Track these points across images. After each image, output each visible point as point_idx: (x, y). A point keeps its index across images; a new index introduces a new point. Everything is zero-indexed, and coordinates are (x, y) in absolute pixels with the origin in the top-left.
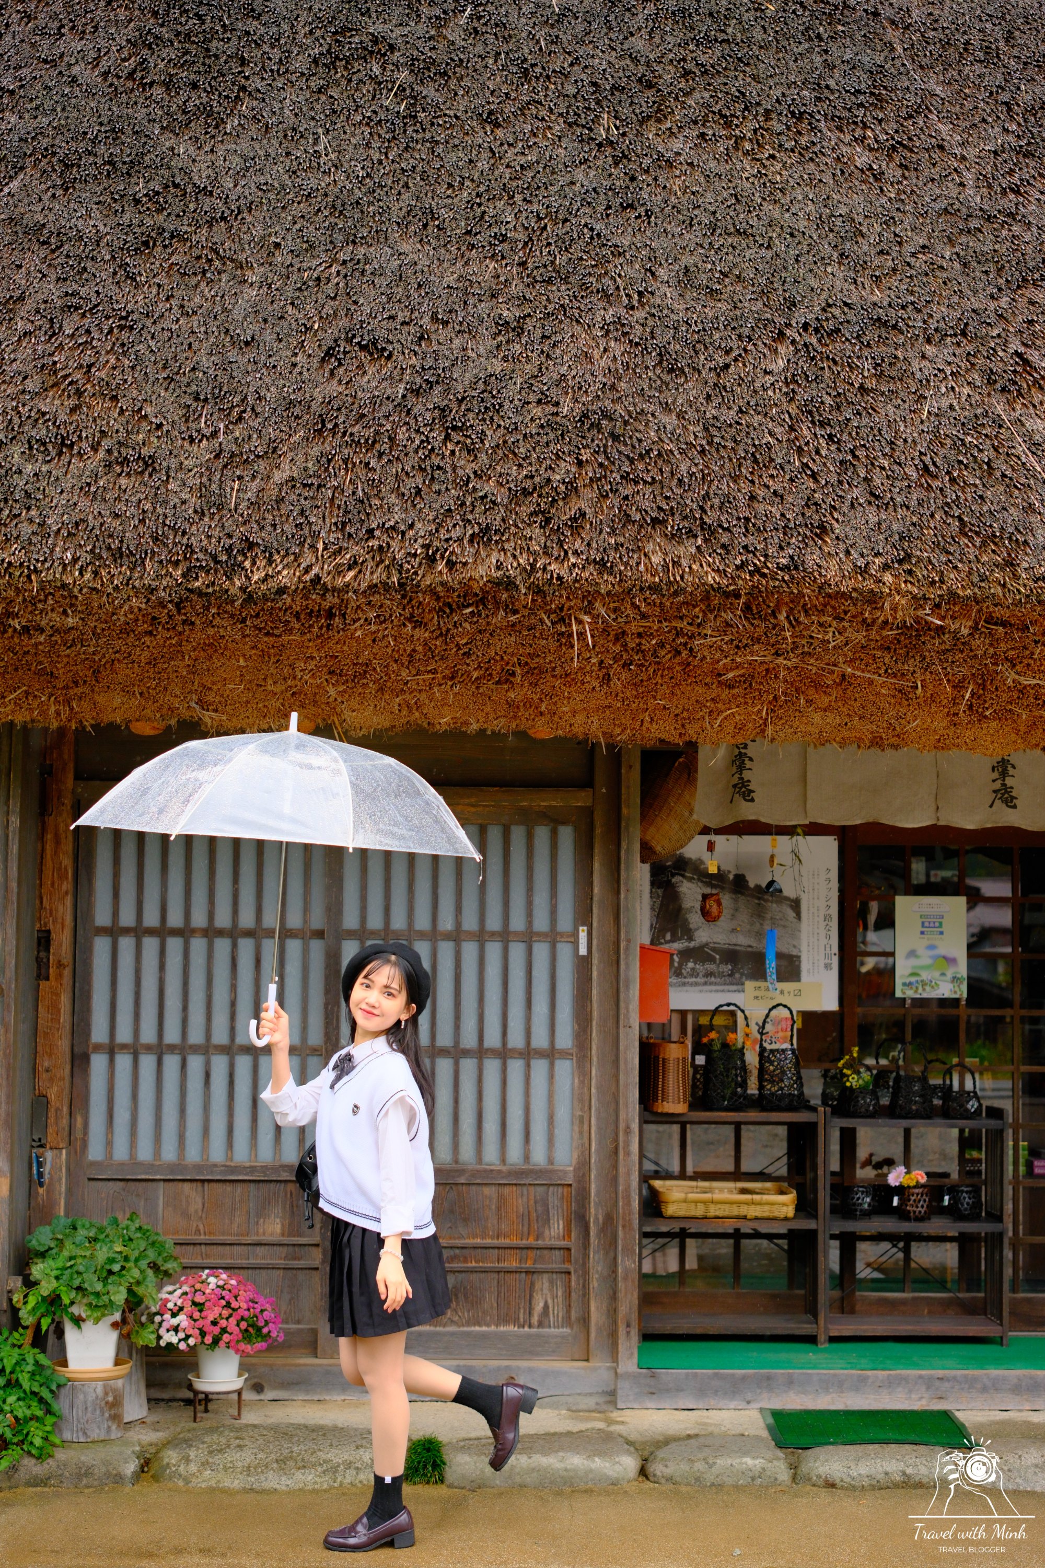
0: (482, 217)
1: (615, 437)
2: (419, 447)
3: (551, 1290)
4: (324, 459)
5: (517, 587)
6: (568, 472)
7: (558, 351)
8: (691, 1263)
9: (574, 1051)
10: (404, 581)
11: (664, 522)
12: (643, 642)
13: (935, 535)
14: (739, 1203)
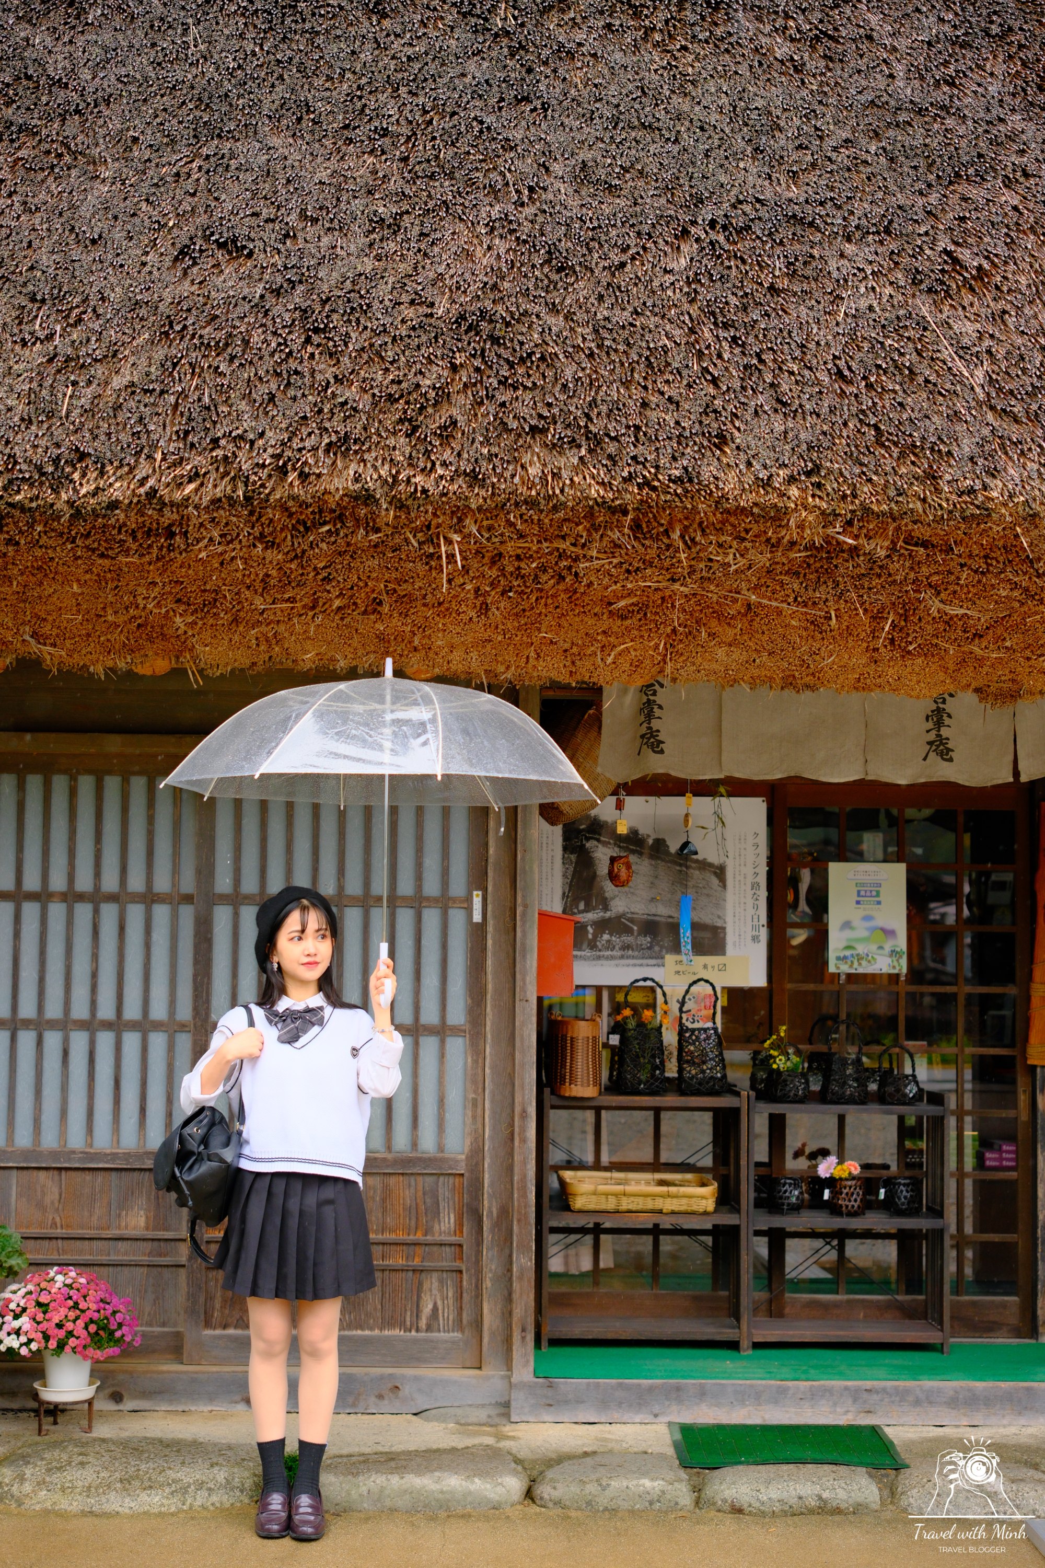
0: (362, 111)
1: (495, 340)
2: (275, 351)
3: (441, 1291)
4: (169, 363)
5: (377, 501)
6: (440, 377)
7: (436, 250)
8: (606, 1261)
9: (467, 1027)
10: (250, 494)
11: (544, 431)
12: (523, 565)
13: (848, 445)
14: (654, 1196)
